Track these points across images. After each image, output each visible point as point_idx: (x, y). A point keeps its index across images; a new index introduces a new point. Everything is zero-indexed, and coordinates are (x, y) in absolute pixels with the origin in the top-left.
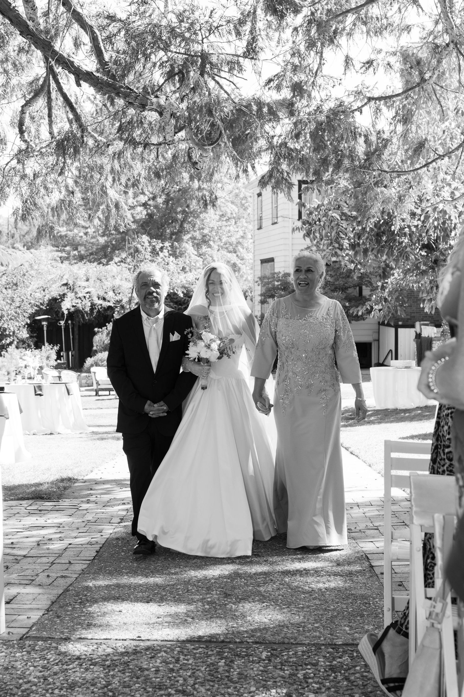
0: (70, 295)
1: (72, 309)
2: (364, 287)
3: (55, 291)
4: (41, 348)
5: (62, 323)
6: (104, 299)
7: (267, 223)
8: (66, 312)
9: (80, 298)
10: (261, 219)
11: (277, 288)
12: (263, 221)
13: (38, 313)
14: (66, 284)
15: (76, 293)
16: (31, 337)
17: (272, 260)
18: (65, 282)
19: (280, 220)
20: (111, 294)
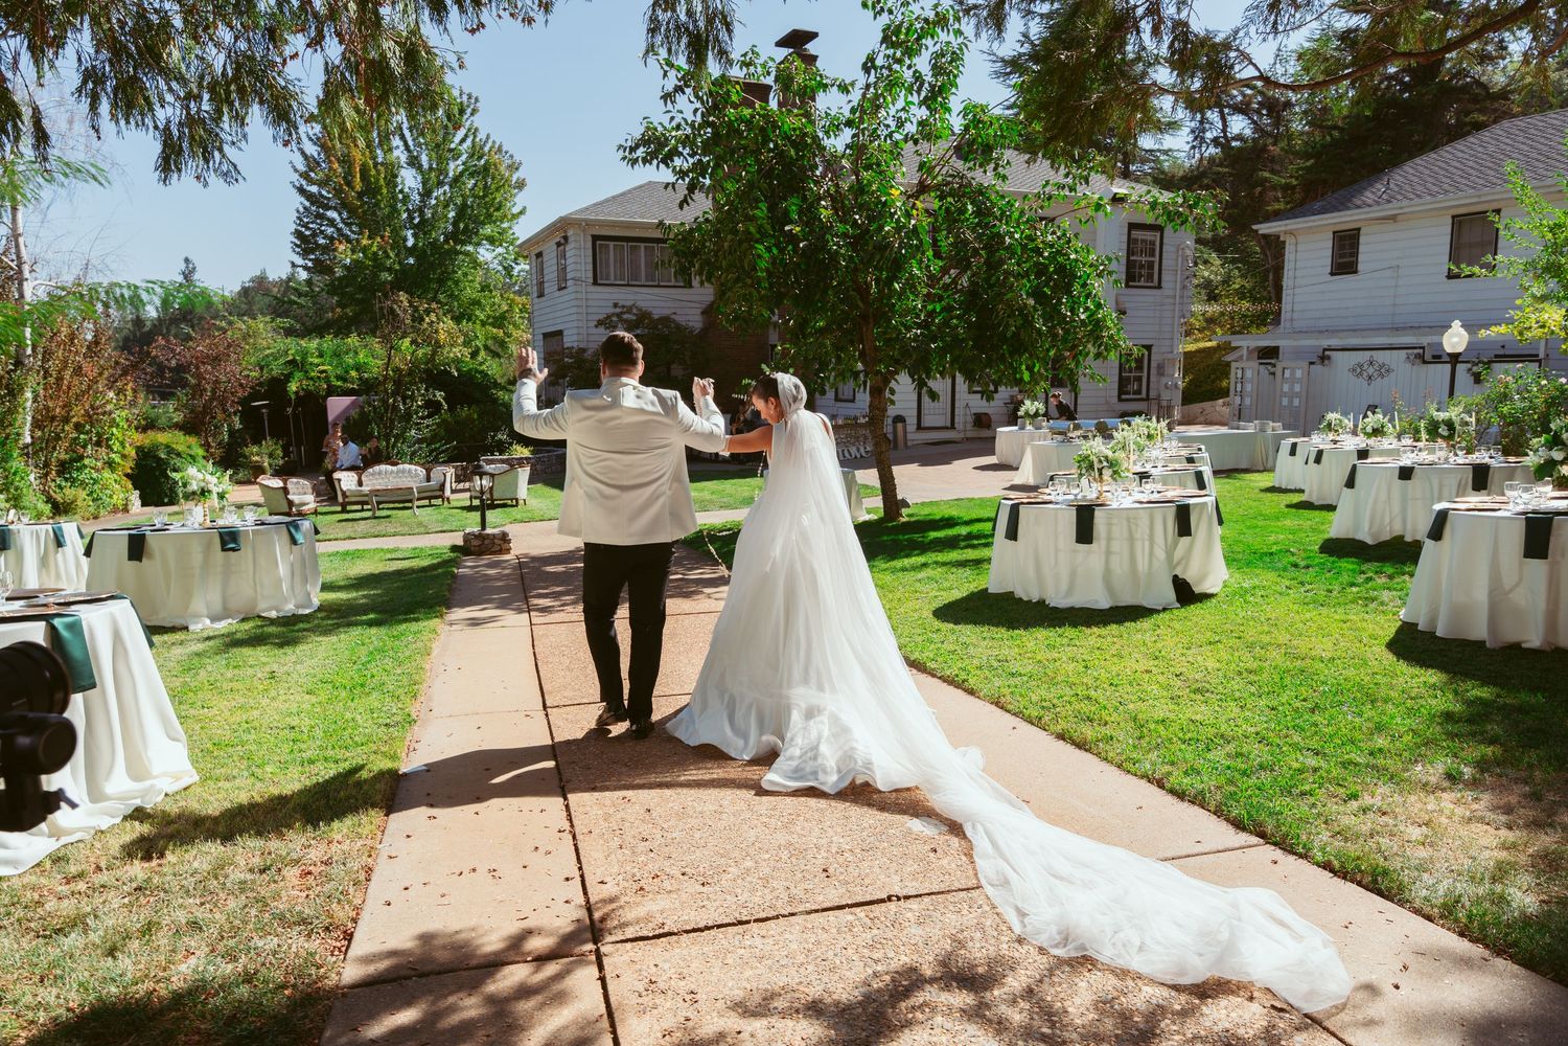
0: (298, 375)
1: (302, 393)
2: (673, 366)
3: (276, 369)
4: (260, 443)
5: (290, 410)
6: (345, 380)
7: (550, 287)
8: (293, 397)
9: (312, 379)
10: (541, 284)
11: (570, 366)
12: (546, 285)
13: (255, 396)
14: (290, 362)
15: (306, 372)
16: (245, 428)
17: (560, 333)
18: (291, 358)
19: (569, 283)
20: (353, 373)
